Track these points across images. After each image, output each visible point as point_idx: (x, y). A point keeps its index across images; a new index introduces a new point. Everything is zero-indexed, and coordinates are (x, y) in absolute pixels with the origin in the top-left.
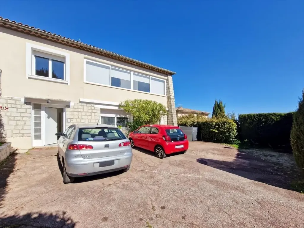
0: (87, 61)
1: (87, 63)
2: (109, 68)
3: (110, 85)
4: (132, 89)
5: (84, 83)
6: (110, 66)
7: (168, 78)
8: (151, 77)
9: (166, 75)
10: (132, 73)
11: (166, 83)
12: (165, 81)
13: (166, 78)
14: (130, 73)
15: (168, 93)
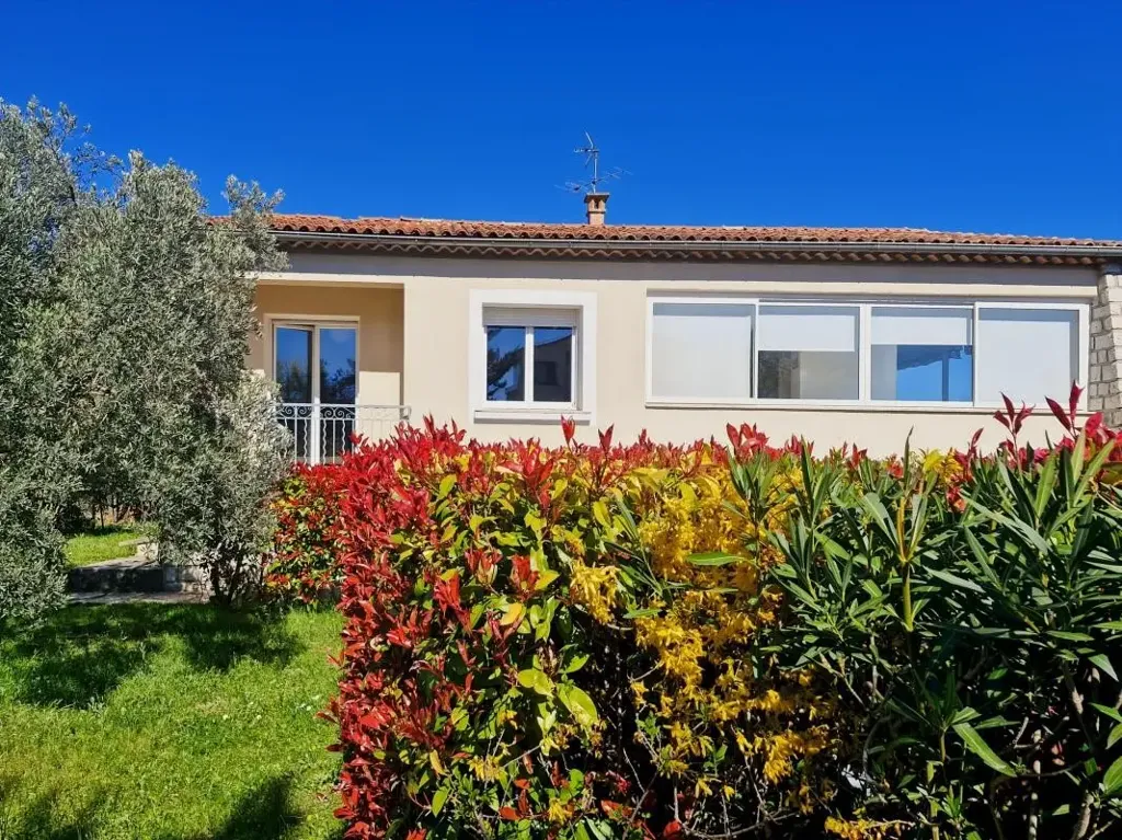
0: (655, 305)
1: (659, 310)
2: (747, 311)
3: (751, 396)
4: (866, 400)
5: (647, 408)
6: (755, 301)
7: (1103, 290)
8: (978, 305)
9: (1090, 274)
10: (865, 309)
11: (1092, 319)
12: (1084, 309)
13: (1092, 291)
14: (856, 312)
15: (1103, 389)
